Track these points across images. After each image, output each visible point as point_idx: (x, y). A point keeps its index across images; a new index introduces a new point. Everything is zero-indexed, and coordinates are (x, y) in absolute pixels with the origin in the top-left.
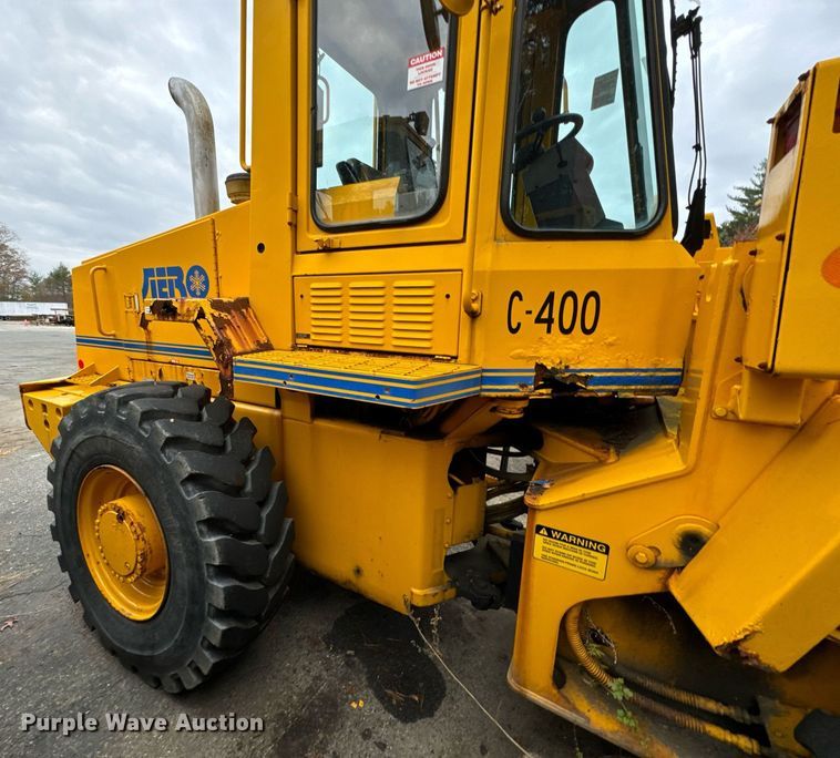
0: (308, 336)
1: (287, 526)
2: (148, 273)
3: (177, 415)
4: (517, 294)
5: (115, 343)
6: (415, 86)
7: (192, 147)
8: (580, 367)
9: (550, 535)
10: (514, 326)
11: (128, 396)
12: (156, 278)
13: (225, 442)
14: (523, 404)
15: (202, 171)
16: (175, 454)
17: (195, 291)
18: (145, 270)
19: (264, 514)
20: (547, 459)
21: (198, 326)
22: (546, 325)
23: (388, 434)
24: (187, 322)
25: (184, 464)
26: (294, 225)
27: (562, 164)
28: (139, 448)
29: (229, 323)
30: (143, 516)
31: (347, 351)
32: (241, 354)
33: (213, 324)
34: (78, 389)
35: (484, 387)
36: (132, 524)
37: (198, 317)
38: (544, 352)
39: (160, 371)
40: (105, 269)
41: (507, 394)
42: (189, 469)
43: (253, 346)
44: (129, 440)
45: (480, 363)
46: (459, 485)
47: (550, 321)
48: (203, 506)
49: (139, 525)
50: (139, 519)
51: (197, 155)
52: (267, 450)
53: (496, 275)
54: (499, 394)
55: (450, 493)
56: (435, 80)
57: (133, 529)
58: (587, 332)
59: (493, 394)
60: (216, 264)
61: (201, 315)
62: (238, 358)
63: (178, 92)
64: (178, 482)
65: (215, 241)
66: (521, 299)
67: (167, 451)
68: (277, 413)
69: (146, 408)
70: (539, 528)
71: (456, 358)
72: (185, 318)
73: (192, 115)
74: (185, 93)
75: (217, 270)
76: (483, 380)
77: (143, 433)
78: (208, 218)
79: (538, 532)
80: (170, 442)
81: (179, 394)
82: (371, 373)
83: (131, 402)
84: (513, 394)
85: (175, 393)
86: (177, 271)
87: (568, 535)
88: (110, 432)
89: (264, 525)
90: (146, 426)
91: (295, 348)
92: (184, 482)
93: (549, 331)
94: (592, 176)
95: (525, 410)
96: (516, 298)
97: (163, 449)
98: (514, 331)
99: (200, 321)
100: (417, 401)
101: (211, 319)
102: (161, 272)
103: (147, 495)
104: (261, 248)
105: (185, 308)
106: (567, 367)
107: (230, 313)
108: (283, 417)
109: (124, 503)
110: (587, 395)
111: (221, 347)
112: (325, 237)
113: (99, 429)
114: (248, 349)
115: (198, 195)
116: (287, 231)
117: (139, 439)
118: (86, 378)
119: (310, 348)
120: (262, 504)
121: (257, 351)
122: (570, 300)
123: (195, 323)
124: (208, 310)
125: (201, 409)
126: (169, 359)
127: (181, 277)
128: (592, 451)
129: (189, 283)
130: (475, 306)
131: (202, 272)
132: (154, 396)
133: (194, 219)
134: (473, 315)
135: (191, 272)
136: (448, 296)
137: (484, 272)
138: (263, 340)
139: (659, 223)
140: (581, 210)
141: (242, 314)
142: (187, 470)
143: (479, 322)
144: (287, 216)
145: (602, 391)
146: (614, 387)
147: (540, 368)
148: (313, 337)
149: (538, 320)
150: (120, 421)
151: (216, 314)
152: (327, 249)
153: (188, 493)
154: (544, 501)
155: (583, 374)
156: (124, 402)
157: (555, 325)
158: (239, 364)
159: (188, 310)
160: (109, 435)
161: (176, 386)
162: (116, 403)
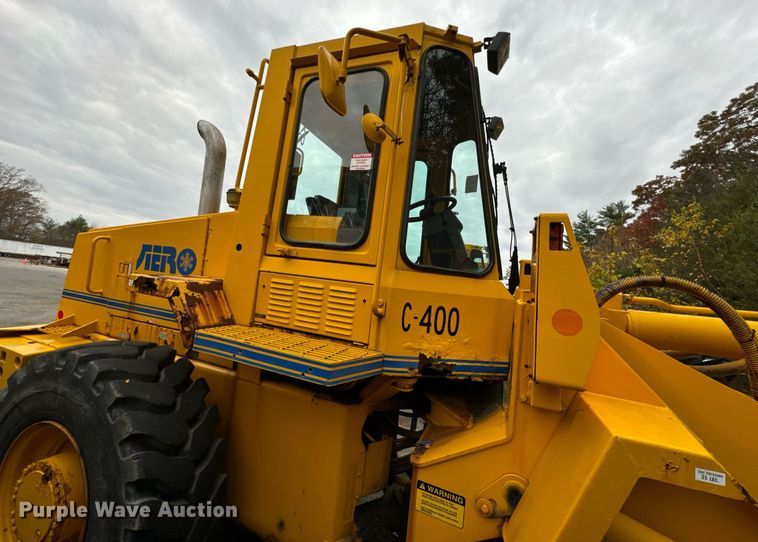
0: (264, 317)
1: (220, 483)
2: (146, 248)
3: (134, 376)
4: (408, 305)
5: (101, 300)
6: (354, 169)
7: (206, 166)
8: (448, 358)
9: (427, 490)
10: (406, 326)
11: (91, 355)
12: (152, 253)
13: (175, 403)
14: (413, 381)
15: (211, 183)
16: (122, 414)
17: (183, 268)
18: (144, 246)
19: (198, 473)
20: (433, 421)
21: (171, 302)
22: (426, 328)
23: (319, 397)
24: (163, 297)
25: (127, 424)
26: (266, 236)
27: (444, 223)
28: (86, 406)
29: (200, 301)
30: (72, 476)
31: (291, 331)
32: (204, 328)
33: (185, 302)
34: (47, 339)
35: (385, 368)
36: (57, 485)
37: (174, 295)
38: (425, 346)
39: (137, 328)
40: (109, 239)
41: (400, 375)
42: (131, 430)
43: (216, 321)
44: (78, 398)
45: (383, 351)
46: (371, 442)
47: (428, 325)
48: (136, 467)
49: (65, 485)
50: (66, 478)
51: (209, 172)
52: (215, 409)
53: (395, 292)
54: (396, 374)
55: (362, 448)
56: (366, 169)
57: (57, 491)
58: (452, 334)
59: (391, 374)
60: (205, 251)
61: (177, 293)
62: (200, 331)
63: (204, 129)
64: (117, 442)
65: (208, 234)
66: (411, 309)
67: (114, 411)
68: (233, 374)
69: (105, 368)
70: (420, 483)
71: (367, 345)
72: (163, 294)
73: (211, 146)
74: (209, 132)
75: (205, 254)
76: (384, 364)
77: (95, 391)
78: (206, 216)
79: (418, 487)
80: (118, 402)
81: (143, 356)
82: (300, 355)
83: (92, 362)
84: (404, 375)
85: (141, 353)
86: (172, 250)
87: (439, 489)
88: (62, 388)
89: (195, 484)
90: (100, 385)
91: (252, 324)
92: (123, 443)
93: (428, 332)
94: (462, 233)
95: (414, 386)
96: (408, 308)
97: (110, 409)
98: (406, 330)
99: (175, 299)
100: (331, 381)
101: (184, 298)
102: (157, 249)
103: (82, 454)
104: (239, 247)
105: (164, 287)
106: (439, 357)
107: (203, 293)
108: (236, 378)
109: (55, 462)
110: (452, 378)
111: (188, 320)
112: (286, 247)
113: (52, 385)
114: (211, 323)
115: (204, 198)
116: (261, 239)
117: (90, 397)
118: (61, 329)
119: (264, 326)
120: (197, 463)
121: (220, 325)
122: (441, 312)
123: (170, 299)
124: (183, 290)
125: (160, 370)
126: (147, 319)
127: (174, 255)
128: (458, 418)
129: (180, 261)
130: (380, 310)
131: (192, 254)
132: (118, 357)
133: (196, 215)
134: (380, 317)
135: (184, 252)
136: (365, 301)
137: (388, 288)
138: (227, 316)
139: (491, 270)
140: (454, 252)
141: (214, 294)
142: (129, 429)
143: (383, 321)
144: (262, 229)
145: (461, 375)
146: (469, 373)
147: (422, 356)
148: (268, 317)
149: (422, 324)
150: (75, 378)
151: (190, 294)
152: (287, 256)
153: (124, 454)
154: (424, 460)
155: (449, 363)
156: (84, 361)
157: (432, 328)
158: (199, 337)
159: (166, 289)
160: (59, 391)
161: (143, 347)
162: (76, 361)
